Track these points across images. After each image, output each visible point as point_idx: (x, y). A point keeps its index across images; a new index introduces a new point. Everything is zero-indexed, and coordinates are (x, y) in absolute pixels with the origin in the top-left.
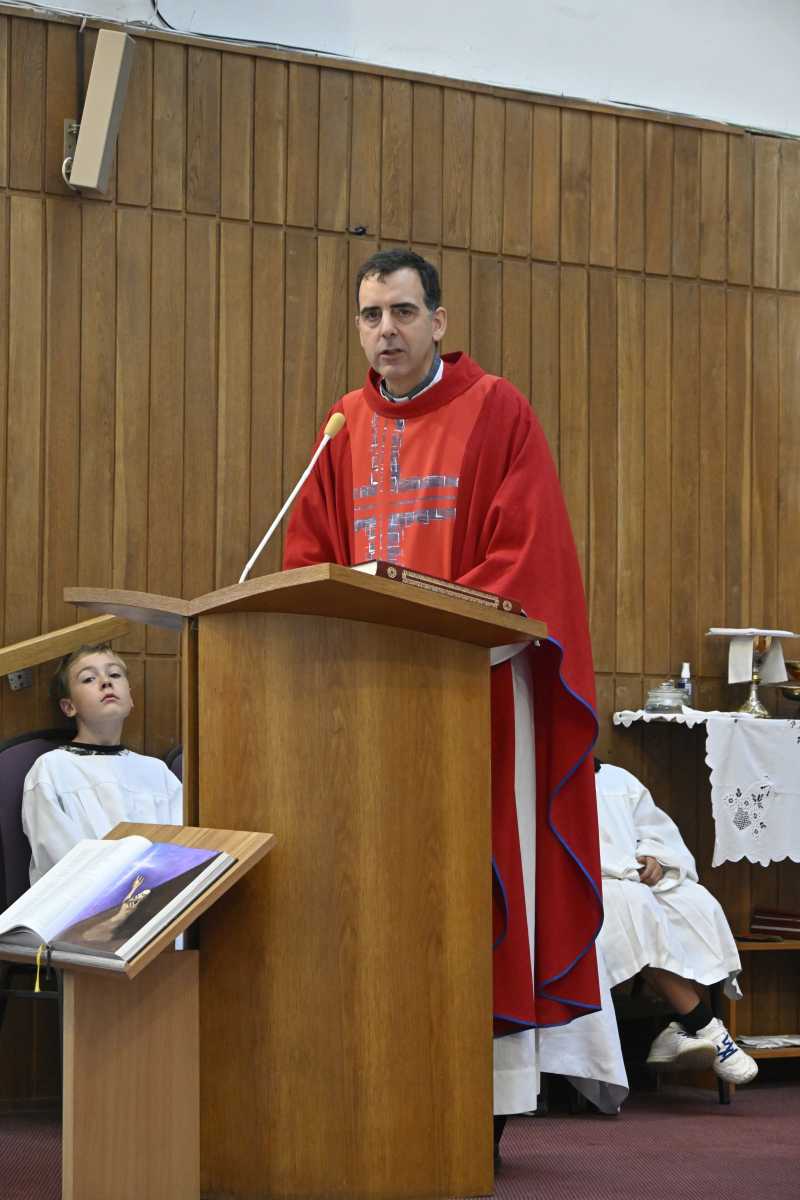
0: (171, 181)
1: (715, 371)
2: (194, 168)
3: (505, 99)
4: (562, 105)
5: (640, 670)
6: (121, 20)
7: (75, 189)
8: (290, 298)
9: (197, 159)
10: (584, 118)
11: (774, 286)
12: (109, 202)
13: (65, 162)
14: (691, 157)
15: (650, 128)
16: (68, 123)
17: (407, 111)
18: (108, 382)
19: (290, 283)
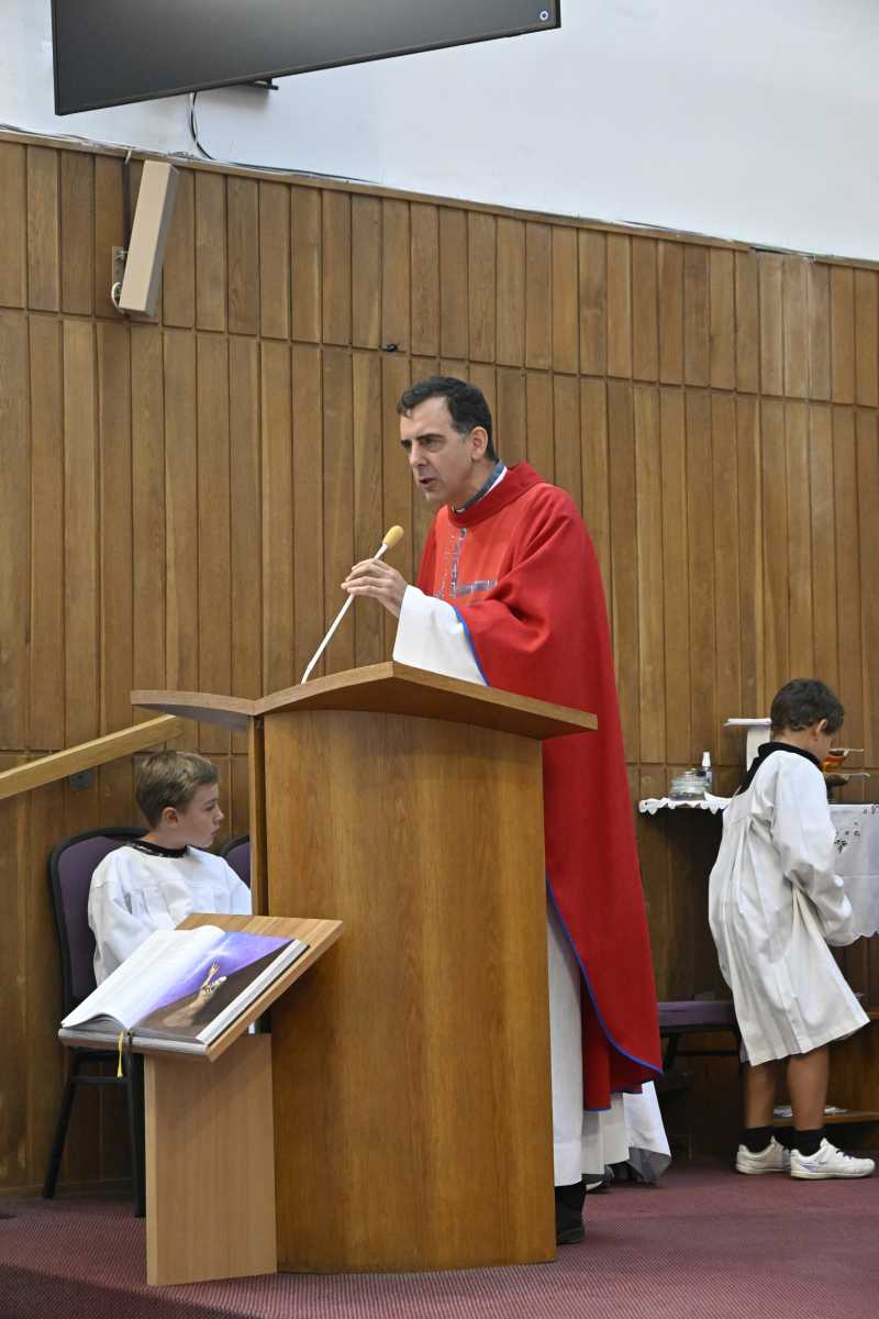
0: (213, 302)
1: (726, 476)
2: (235, 291)
3: (525, 221)
4: (579, 225)
5: (663, 760)
6: (164, 151)
7: (123, 312)
8: (328, 412)
9: (237, 282)
10: (599, 239)
11: (780, 393)
12: (156, 324)
13: (114, 287)
14: (700, 273)
15: (661, 247)
16: (117, 251)
17: (433, 234)
18: (158, 494)
19: (328, 397)
